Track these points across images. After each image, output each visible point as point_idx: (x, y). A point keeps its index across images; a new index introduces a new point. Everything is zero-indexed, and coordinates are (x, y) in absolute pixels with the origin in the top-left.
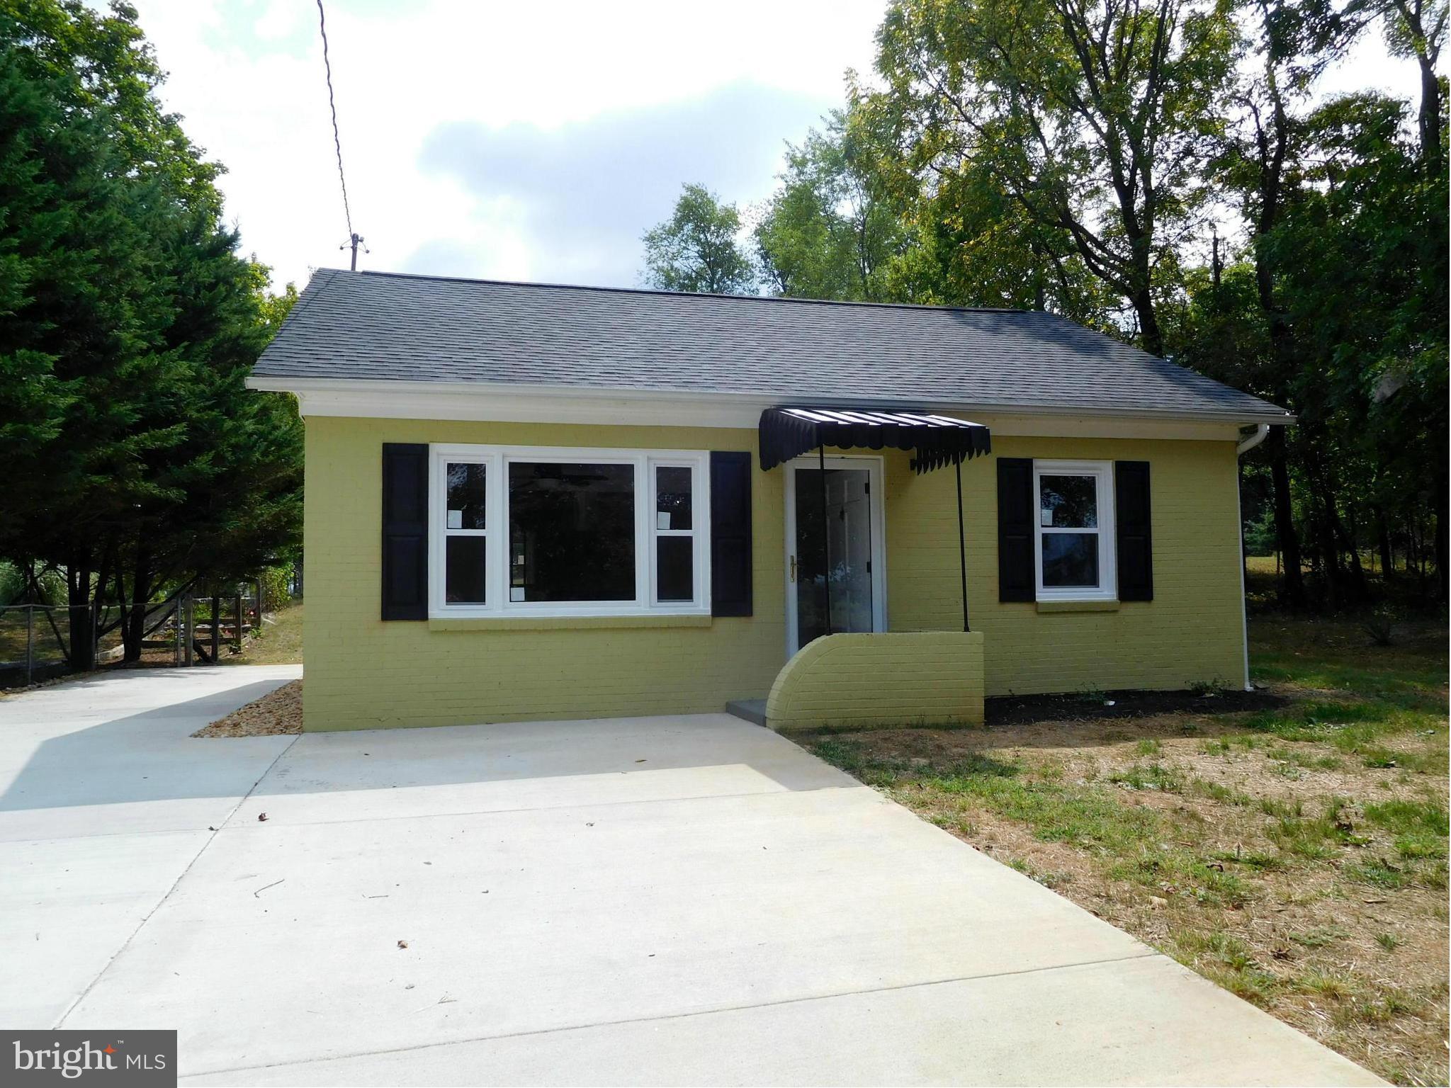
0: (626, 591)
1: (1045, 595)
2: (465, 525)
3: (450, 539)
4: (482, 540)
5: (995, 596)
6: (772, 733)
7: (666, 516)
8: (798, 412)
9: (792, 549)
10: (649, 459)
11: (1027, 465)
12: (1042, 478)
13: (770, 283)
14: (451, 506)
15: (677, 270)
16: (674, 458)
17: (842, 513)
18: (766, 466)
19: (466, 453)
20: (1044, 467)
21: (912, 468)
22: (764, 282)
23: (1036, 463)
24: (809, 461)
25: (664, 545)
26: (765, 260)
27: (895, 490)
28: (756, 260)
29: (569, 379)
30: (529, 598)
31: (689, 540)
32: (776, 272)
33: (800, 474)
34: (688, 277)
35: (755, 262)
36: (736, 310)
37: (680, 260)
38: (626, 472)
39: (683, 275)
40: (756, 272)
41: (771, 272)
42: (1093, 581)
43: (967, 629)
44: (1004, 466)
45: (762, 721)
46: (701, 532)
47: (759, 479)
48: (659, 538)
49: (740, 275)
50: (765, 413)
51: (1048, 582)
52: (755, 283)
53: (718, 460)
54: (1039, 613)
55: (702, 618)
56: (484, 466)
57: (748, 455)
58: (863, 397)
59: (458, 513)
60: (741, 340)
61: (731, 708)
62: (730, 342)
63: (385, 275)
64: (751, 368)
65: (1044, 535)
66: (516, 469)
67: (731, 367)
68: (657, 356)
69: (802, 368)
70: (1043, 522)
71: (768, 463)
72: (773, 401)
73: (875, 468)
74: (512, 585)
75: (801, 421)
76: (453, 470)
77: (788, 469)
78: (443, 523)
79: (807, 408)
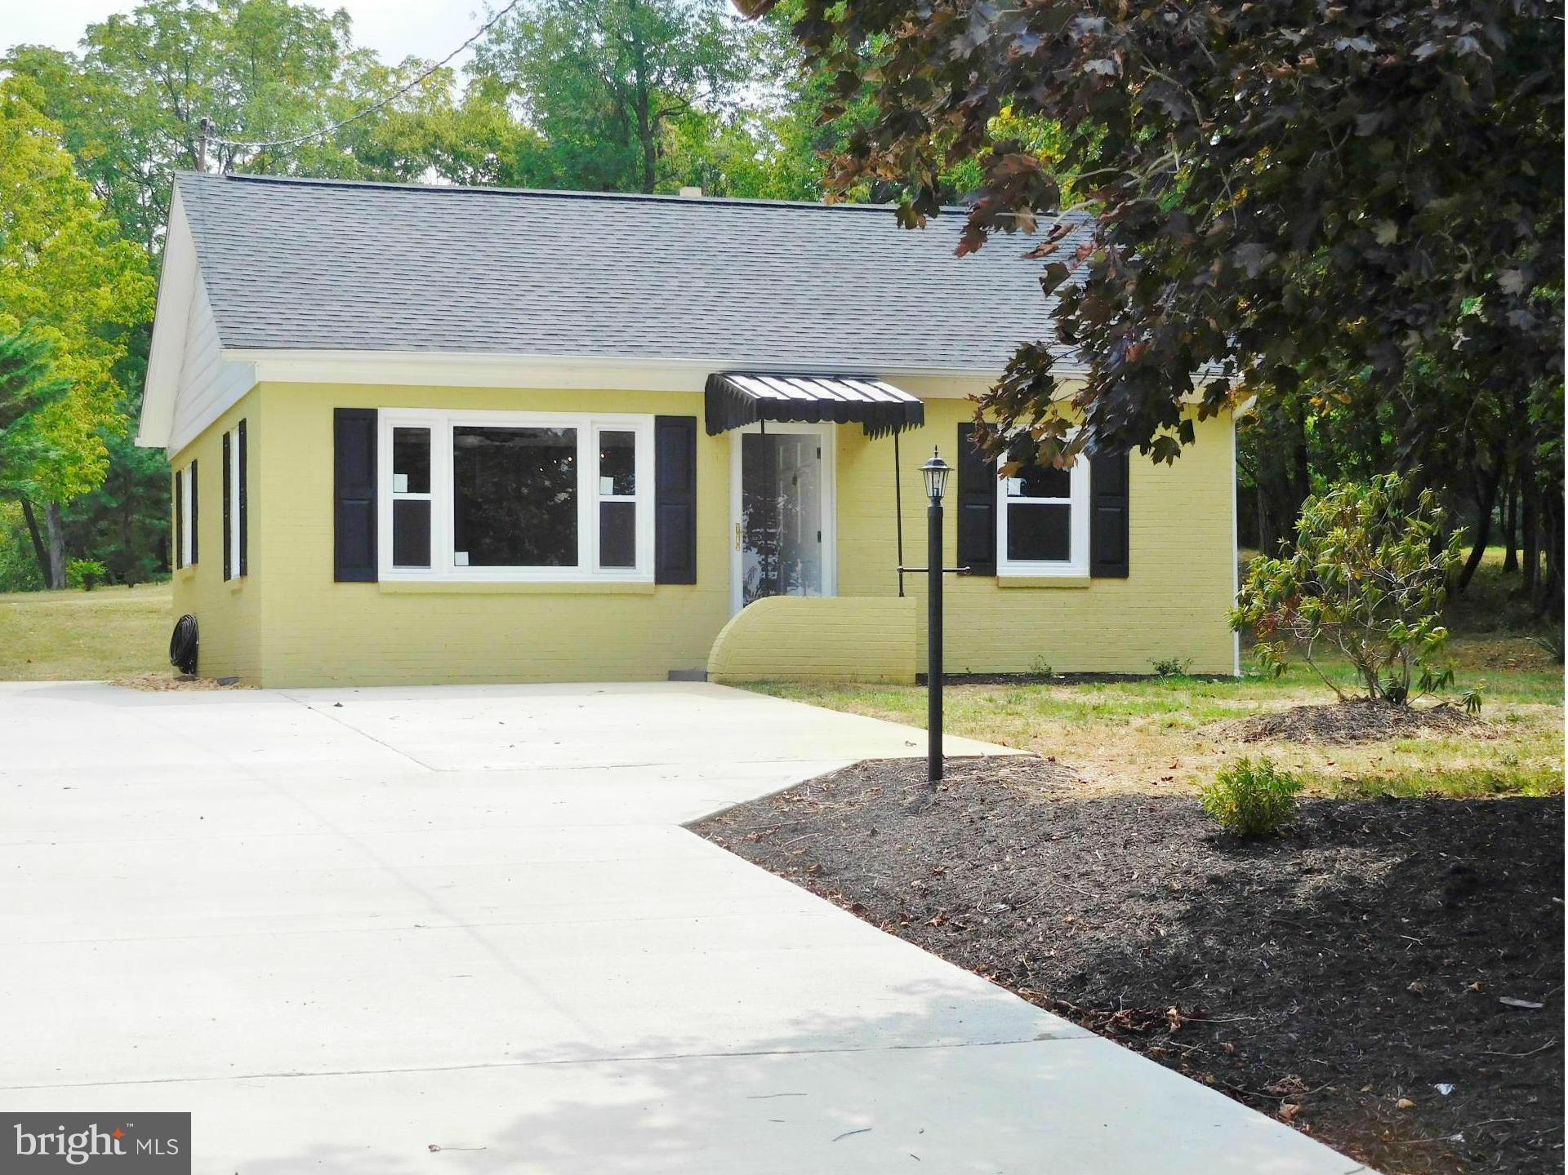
0: (569, 557)
1: (1007, 568)
2: (410, 490)
3: (396, 503)
4: (426, 505)
6: (713, 685)
7: (609, 481)
8: (742, 382)
9: (737, 516)
10: (592, 422)
14: (397, 470)
16: (617, 422)
17: (795, 480)
18: (710, 431)
19: (411, 418)
21: (866, 433)
24: (754, 428)
25: (606, 509)
27: (847, 455)
29: (515, 344)
30: (473, 562)
31: (631, 506)
33: (746, 437)
38: (570, 436)
42: (1064, 555)
43: (902, 595)
44: (964, 432)
46: (644, 499)
47: (704, 443)
48: (602, 504)
50: (711, 377)
51: (1013, 555)
53: (662, 423)
54: (1000, 588)
55: (645, 585)
56: (429, 430)
57: (694, 419)
58: (811, 362)
59: (404, 477)
60: (687, 278)
61: (674, 676)
62: (675, 282)
63: (255, 181)
64: (698, 324)
65: (1010, 506)
66: (460, 432)
67: (676, 323)
68: (597, 307)
69: (753, 322)
70: (1008, 491)
71: (713, 429)
72: (718, 365)
73: (826, 432)
74: (458, 548)
75: (744, 393)
76: (401, 435)
77: (736, 435)
78: (390, 487)
79: (752, 375)
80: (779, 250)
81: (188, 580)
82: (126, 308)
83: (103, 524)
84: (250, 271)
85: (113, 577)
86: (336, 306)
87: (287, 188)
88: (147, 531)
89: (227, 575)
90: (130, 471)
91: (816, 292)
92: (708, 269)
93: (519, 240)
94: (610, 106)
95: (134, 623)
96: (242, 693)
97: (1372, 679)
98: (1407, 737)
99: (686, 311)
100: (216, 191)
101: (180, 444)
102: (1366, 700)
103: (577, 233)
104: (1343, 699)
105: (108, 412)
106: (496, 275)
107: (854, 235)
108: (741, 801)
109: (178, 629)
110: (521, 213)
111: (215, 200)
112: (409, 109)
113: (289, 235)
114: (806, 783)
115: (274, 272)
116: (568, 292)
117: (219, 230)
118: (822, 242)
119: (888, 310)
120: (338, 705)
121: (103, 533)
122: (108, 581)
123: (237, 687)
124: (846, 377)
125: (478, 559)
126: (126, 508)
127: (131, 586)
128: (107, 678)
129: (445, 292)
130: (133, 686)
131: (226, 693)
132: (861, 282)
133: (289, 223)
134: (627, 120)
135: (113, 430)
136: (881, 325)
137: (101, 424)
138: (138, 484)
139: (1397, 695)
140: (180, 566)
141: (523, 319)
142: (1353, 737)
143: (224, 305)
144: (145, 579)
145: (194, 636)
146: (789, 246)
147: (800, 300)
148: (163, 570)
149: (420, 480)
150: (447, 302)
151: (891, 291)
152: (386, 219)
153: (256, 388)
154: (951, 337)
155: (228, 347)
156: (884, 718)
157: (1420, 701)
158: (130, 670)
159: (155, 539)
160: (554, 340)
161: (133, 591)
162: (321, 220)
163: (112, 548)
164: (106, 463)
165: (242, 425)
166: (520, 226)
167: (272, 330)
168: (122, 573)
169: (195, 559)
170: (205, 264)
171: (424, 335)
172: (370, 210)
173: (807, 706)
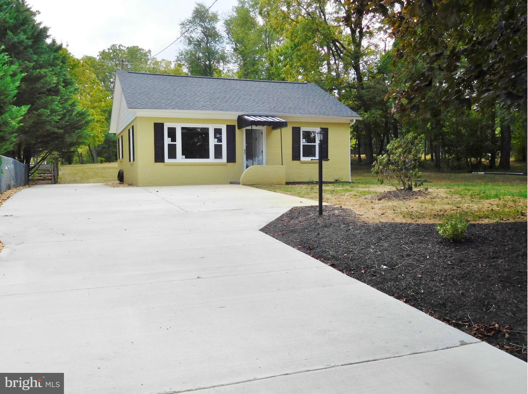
0: (207, 156)
1: (303, 159)
2: (172, 141)
3: (169, 144)
4: (175, 145)
5: (291, 159)
6: (242, 185)
7: (216, 140)
8: (246, 117)
9: (245, 148)
10: (212, 126)
11: (299, 128)
12: (303, 131)
13: (230, 44)
14: (169, 137)
15: (193, 38)
16: (218, 126)
17: (256, 139)
18: (239, 128)
19: (172, 125)
20: (303, 129)
21: (272, 129)
22: (227, 44)
23: (301, 128)
24: (249, 128)
25: (216, 146)
26: (228, 35)
27: (268, 134)
28: (224, 34)
29: (195, 108)
30: (186, 158)
31: (221, 145)
32: (233, 40)
33: (246, 130)
34: (198, 41)
35: (224, 36)
36: (229, 84)
37: (194, 33)
38: (207, 129)
39: (195, 40)
40: (225, 40)
41: (231, 40)
42: (315, 156)
43: (282, 165)
44: (294, 129)
45: (239, 183)
46: (224, 143)
47: (237, 132)
48: (215, 145)
49: (218, 41)
50: (239, 116)
51: (304, 156)
52: (224, 44)
53: (228, 126)
54: (301, 163)
55: (224, 163)
56: (176, 128)
57: (235, 126)
58: (261, 113)
59: (170, 139)
60: (231, 95)
61: (231, 183)
62: (229, 96)
63: (134, 73)
64: (235, 104)
65: (303, 145)
66: (183, 128)
67: (230, 104)
68: (213, 101)
69: (247, 104)
70: (303, 142)
71: (240, 128)
72: (241, 113)
73: (264, 129)
74: (182, 155)
75: (247, 120)
76: (169, 129)
77: (244, 129)
78: (167, 141)
79: (248, 116)
80: (250, 89)
81: (121, 162)
82: (107, 106)
83: (104, 150)
84: (134, 92)
85: (107, 161)
86: (154, 100)
87: (141, 75)
88: (113, 152)
89: (130, 161)
90: (109, 139)
91: (260, 98)
92: (236, 93)
93: (194, 86)
94: (204, 68)
95: (111, 170)
96: (134, 188)
97: (404, 184)
98: (417, 198)
99: (232, 102)
100: (126, 75)
101: (119, 132)
102: (403, 189)
103: (206, 85)
104: (397, 189)
105: (104, 128)
106: (190, 94)
107: (266, 87)
108: (271, 221)
109: (119, 172)
110: (193, 81)
111: (125, 77)
112: (163, 69)
113: (142, 84)
114: (283, 215)
115: (139, 92)
116: (206, 97)
117: (127, 83)
118: (259, 88)
119: (276, 102)
120: (157, 192)
121: (104, 152)
122: (106, 162)
123: (133, 186)
124: (269, 116)
125: (186, 157)
126: (109, 147)
127: (110, 163)
128: (104, 183)
129: (178, 97)
130: (109, 185)
131: (130, 188)
132: (269, 96)
133: (143, 82)
134: (207, 71)
135: (105, 131)
136: (275, 105)
137: (103, 130)
138: (111, 142)
139: (410, 188)
140: (119, 158)
141: (196, 103)
142: (404, 199)
143: (128, 99)
144: (113, 161)
145: (123, 174)
146: (252, 89)
147: (256, 100)
148: (116, 160)
149: (174, 139)
150: (179, 99)
151: (275, 98)
152: (164, 82)
153: (136, 118)
154: (290, 108)
155: (129, 108)
156: (287, 194)
157: (415, 189)
158: (109, 180)
159: (115, 153)
160: (203, 108)
161: (110, 164)
162: (149, 82)
163: (106, 155)
164: (104, 138)
165: (133, 127)
166: (194, 84)
167: (139, 104)
168: (109, 160)
169: (122, 157)
170: (123, 91)
171: (174, 106)
172: (160, 80)
173: (266, 191)
